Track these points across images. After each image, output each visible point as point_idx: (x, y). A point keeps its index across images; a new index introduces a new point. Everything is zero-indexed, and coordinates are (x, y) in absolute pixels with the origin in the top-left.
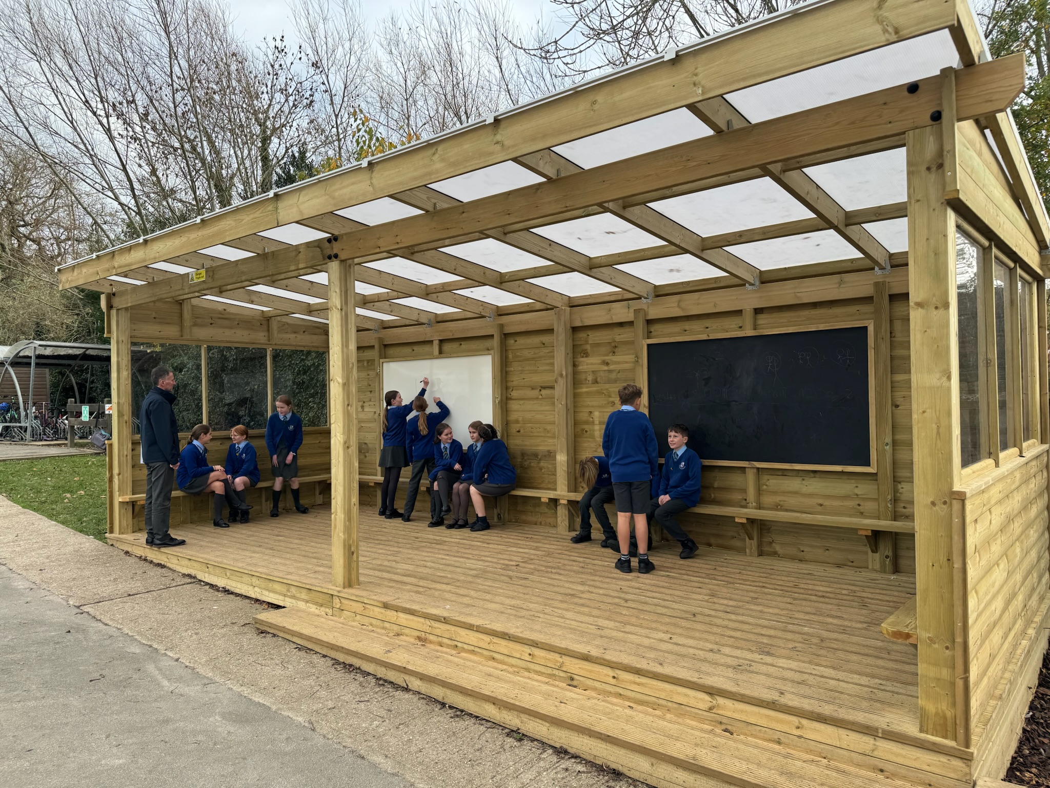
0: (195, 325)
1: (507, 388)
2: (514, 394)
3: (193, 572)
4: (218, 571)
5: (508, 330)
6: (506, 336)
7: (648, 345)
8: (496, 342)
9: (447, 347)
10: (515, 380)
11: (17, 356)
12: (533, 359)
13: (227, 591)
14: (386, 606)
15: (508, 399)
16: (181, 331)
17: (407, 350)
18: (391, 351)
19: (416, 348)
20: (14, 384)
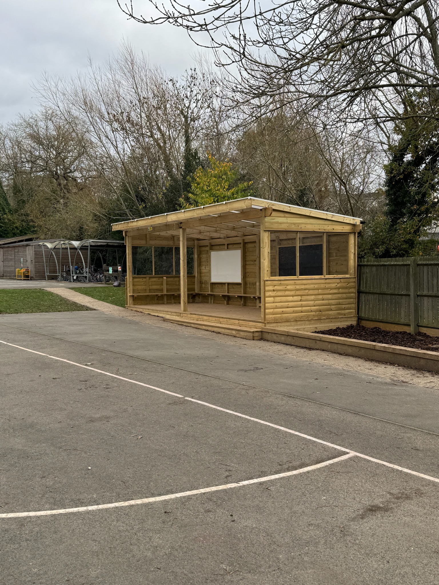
0: (150, 240)
1: (246, 261)
2: (247, 263)
3: (149, 313)
4: (156, 311)
5: (246, 241)
6: (245, 243)
7: (279, 248)
8: (242, 245)
9: (230, 246)
10: (248, 258)
11: (82, 246)
12: (252, 251)
13: (158, 316)
14: (191, 314)
15: (246, 265)
16: (146, 242)
17: (218, 247)
18: (214, 247)
19: (221, 246)
20: (81, 258)
